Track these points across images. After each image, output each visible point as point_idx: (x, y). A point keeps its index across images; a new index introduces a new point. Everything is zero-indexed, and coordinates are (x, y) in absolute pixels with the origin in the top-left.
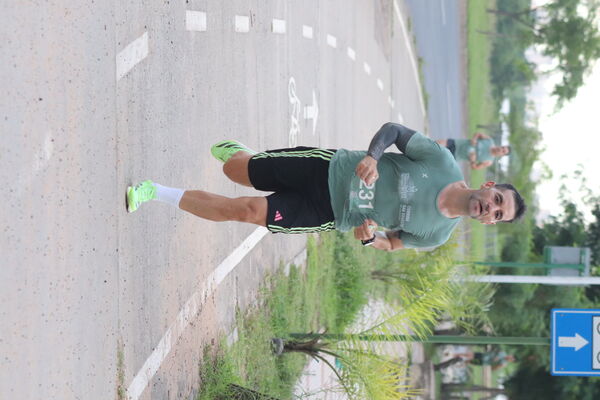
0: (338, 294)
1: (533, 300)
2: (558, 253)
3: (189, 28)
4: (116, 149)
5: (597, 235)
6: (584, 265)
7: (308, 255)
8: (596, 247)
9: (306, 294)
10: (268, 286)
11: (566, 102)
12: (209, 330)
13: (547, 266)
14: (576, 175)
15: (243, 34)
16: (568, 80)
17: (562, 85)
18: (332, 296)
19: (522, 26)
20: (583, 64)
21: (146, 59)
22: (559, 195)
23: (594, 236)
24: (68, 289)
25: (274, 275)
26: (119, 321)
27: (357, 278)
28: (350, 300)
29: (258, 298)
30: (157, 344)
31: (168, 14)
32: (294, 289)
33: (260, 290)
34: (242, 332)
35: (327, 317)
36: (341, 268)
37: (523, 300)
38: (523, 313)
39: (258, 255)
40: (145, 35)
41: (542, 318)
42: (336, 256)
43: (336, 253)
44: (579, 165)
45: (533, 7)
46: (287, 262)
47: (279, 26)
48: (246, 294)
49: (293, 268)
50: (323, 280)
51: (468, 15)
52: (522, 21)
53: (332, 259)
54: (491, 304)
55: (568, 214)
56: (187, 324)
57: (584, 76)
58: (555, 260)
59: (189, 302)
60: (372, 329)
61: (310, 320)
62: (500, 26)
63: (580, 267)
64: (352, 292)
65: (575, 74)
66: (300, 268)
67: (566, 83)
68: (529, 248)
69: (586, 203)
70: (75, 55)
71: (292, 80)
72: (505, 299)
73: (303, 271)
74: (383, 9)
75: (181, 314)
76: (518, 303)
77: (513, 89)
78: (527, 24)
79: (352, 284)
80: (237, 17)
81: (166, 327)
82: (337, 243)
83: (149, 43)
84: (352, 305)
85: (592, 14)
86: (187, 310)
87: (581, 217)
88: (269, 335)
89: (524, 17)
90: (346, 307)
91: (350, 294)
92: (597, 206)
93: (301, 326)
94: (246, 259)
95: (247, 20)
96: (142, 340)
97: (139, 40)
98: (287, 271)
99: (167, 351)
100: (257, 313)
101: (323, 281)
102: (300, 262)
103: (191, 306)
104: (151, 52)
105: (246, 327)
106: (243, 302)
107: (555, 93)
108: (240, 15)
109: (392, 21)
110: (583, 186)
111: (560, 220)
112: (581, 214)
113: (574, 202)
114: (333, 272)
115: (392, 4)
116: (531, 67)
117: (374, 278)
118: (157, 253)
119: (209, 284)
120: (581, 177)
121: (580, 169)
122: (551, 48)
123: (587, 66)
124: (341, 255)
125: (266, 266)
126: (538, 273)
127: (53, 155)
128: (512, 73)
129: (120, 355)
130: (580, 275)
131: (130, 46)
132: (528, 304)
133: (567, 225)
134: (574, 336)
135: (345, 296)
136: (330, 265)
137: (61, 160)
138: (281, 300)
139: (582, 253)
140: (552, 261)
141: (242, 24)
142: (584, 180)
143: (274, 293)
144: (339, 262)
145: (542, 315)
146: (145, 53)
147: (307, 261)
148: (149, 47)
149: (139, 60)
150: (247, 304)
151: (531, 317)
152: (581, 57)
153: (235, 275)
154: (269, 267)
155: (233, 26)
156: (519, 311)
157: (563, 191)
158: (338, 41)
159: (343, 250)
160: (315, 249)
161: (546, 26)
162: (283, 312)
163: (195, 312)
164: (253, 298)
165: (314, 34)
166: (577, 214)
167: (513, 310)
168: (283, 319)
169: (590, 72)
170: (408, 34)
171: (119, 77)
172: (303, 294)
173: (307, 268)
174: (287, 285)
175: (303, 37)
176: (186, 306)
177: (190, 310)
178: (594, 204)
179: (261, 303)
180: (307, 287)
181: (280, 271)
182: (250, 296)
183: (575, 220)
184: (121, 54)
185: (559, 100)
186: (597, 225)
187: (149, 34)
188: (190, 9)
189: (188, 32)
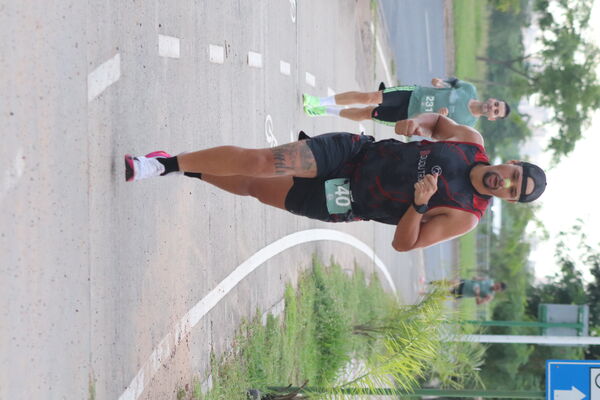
0: (318, 349)
1: (527, 364)
2: (554, 311)
3: (161, 53)
4: (88, 173)
5: (597, 296)
6: (582, 324)
7: (286, 305)
8: (595, 309)
9: (284, 347)
10: (245, 334)
11: (562, 157)
12: (183, 376)
13: (541, 325)
14: (575, 231)
15: (218, 64)
16: (565, 133)
17: (559, 138)
18: (311, 352)
19: (515, 76)
20: (581, 116)
21: (118, 82)
22: (556, 253)
23: (593, 297)
24: (40, 314)
25: (250, 324)
26: (91, 354)
27: (338, 333)
28: (331, 356)
29: (233, 346)
30: (129, 383)
31: (141, 37)
32: (271, 341)
33: (236, 338)
34: (218, 380)
35: (306, 373)
36: (320, 322)
37: (517, 365)
38: (517, 379)
39: (234, 299)
40: (117, 57)
41: (538, 384)
42: (316, 309)
43: (315, 304)
44: (578, 219)
45: (527, 53)
46: (265, 311)
47: (255, 59)
48: (222, 341)
49: (270, 318)
50: (303, 333)
51: (456, 61)
52: (515, 71)
53: (311, 311)
54: (483, 362)
55: (566, 274)
56: (159, 365)
57: (583, 128)
58: (551, 319)
59: (162, 341)
60: (355, 381)
61: (288, 376)
62: (490, 76)
63: (578, 326)
64: (333, 348)
65: (572, 126)
66: (277, 319)
67: (562, 136)
68: (523, 309)
69: (584, 262)
70: (46, 71)
71: (269, 117)
72: (498, 364)
73: (280, 323)
74: (365, 50)
75: (154, 354)
76: (512, 368)
77: (505, 145)
78: (520, 73)
79: (333, 339)
80: (211, 46)
81: (138, 365)
82: (316, 294)
83: (122, 65)
84: (333, 361)
85: (589, 61)
86: (160, 351)
87: (579, 277)
88: (246, 386)
89: (516, 65)
90: (326, 363)
91: (331, 350)
92: (596, 265)
93: (279, 381)
94: (221, 303)
95: (221, 50)
96: (114, 377)
97: (110, 61)
98: (264, 320)
99: (140, 391)
100: (233, 362)
101: (301, 336)
102: (278, 312)
103: (164, 346)
104: (123, 76)
105: (221, 375)
106: (218, 348)
107: (550, 147)
108: (214, 44)
109: (375, 63)
110: (582, 243)
111: (558, 280)
112: (579, 273)
113: (571, 261)
114: (312, 326)
115: (375, 44)
116: (525, 119)
117: (357, 333)
118: (130, 286)
119: (183, 326)
120: (580, 233)
121: (578, 224)
122: (546, 98)
123: (585, 117)
124: (321, 307)
125: (242, 312)
126: (532, 333)
127: (25, 173)
128: (505, 129)
129: (92, 390)
130: (578, 335)
131: (101, 67)
132: (522, 369)
133: (565, 285)
134: (571, 389)
135: (326, 352)
136: (310, 318)
137: (32, 179)
138: (258, 350)
139: (580, 311)
140: (548, 320)
141: (217, 54)
142: (583, 236)
143: (250, 342)
144: (319, 315)
145: (538, 381)
146: (117, 76)
147: (285, 312)
148: (122, 69)
149: (110, 82)
150: (222, 352)
151: (526, 383)
152: (579, 107)
153: (209, 319)
154: (246, 315)
155: (207, 56)
156: (513, 376)
157: (561, 248)
158: (316, 80)
159: (323, 303)
160: (294, 299)
161: (540, 74)
162: (260, 363)
163: (168, 353)
164: (228, 346)
165: (292, 71)
166: (575, 272)
167: (505, 375)
168: (260, 371)
169: (590, 124)
170: (392, 79)
171: (90, 98)
172: (281, 348)
173: (285, 318)
174: (264, 336)
175: (281, 74)
176: (159, 346)
177: (163, 351)
178: (593, 262)
179: (237, 352)
180: (286, 339)
181: (257, 319)
182: (225, 343)
183: (573, 281)
184: (92, 74)
185: (555, 154)
186: (596, 286)
187: (121, 56)
188: (163, 34)
189: (161, 58)
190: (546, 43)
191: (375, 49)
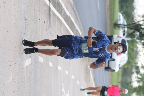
15: (51, 67)
31: (35, 55)
40: (30, 58)
47: (60, 68)
71: (63, 84)
74: (87, 73)
83: (31, 61)
95: (52, 64)
104: (31, 63)
108: (50, 62)
127: (12, 80)
131: (27, 60)
137: (14, 82)
149: (29, 64)
155: (49, 64)
158: (75, 78)
165: (68, 74)
170: (94, 82)
171: (25, 67)
184: (25, 61)
187: (31, 58)
188: (40, 56)
189: (39, 61)
190: (138, 78)
191: (89, 73)
